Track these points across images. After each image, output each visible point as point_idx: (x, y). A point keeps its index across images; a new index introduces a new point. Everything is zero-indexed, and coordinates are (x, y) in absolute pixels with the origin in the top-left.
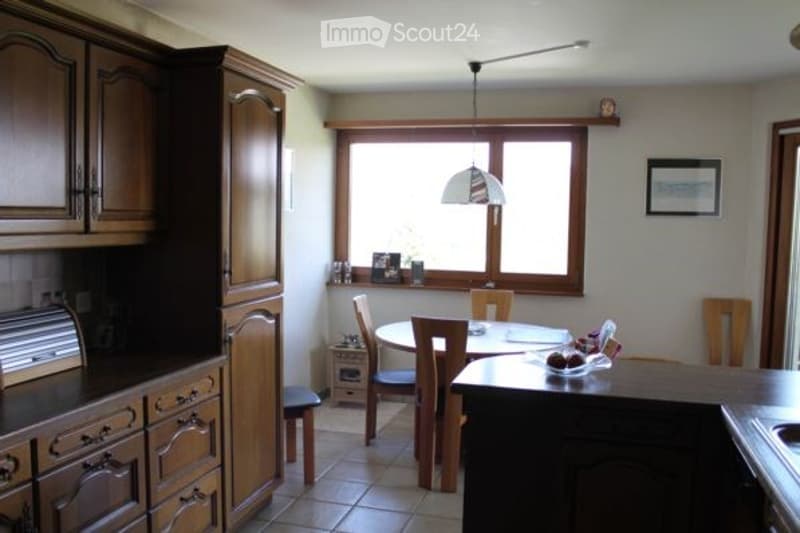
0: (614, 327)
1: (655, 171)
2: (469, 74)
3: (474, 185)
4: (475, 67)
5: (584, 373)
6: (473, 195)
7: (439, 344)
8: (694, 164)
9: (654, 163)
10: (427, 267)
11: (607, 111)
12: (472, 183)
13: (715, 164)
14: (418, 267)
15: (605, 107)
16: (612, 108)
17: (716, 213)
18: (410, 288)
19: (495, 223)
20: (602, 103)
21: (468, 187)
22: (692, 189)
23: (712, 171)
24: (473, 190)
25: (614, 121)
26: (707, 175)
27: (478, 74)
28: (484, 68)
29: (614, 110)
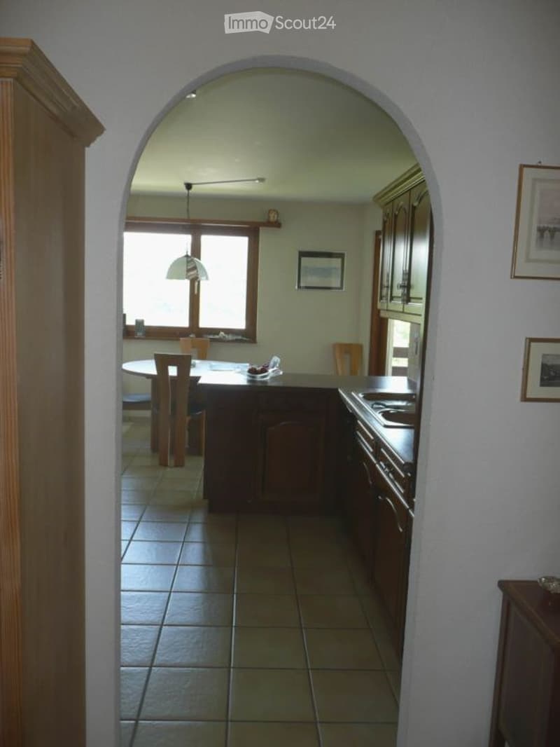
0: (279, 360)
1: (303, 259)
2: (184, 190)
3: (189, 267)
4: (189, 186)
5: (268, 378)
6: (189, 274)
7: (173, 371)
8: (329, 255)
9: (303, 254)
10: (146, 324)
11: (273, 217)
12: (187, 266)
13: (341, 256)
14: (140, 323)
15: (272, 215)
16: (276, 216)
17: (341, 288)
18: (135, 338)
19: (196, 292)
20: (270, 211)
21: (185, 268)
22: (326, 272)
23: (339, 260)
24: (188, 271)
25: (277, 225)
26: (336, 262)
27: (190, 191)
28: (194, 187)
29: (278, 217)
